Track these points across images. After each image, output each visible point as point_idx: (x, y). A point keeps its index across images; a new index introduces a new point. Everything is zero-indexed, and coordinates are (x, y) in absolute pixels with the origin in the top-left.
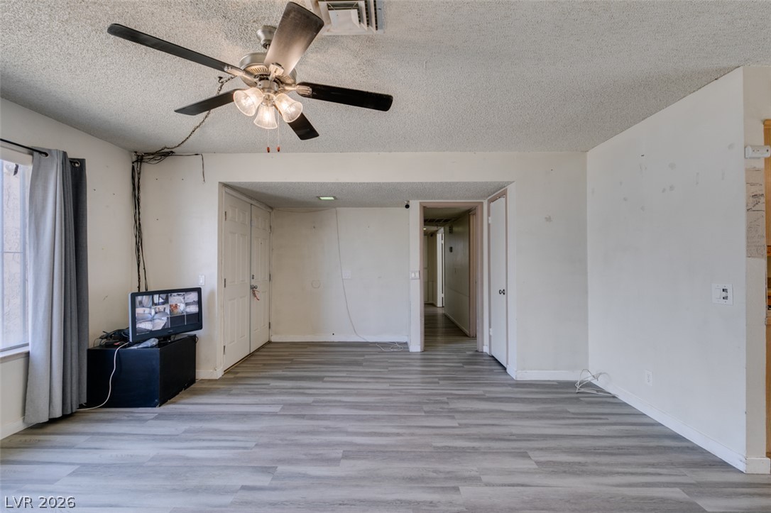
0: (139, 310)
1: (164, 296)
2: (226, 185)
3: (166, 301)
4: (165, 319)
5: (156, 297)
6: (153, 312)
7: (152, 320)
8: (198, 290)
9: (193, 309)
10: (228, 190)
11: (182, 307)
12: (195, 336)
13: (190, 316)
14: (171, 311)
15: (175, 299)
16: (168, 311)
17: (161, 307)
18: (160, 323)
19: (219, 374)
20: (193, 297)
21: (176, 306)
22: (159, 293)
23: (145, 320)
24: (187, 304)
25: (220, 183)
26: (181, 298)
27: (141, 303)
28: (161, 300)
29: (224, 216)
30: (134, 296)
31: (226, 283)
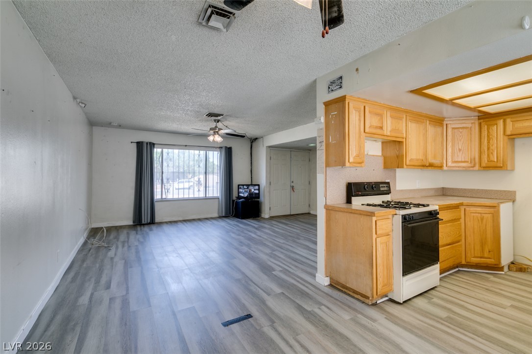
0: (240, 190)
2: (270, 147)
3: (248, 188)
4: (247, 193)
5: (245, 186)
6: (244, 191)
7: (243, 193)
8: (259, 185)
9: (257, 192)
10: (271, 148)
11: (253, 190)
12: (258, 201)
13: (256, 194)
15: (251, 187)
17: (246, 190)
18: (246, 195)
19: (267, 216)
20: (257, 187)
22: (246, 185)
23: (241, 193)
24: (255, 190)
25: (267, 147)
27: (240, 188)
29: (270, 158)
30: (239, 185)
31: (271, 184)
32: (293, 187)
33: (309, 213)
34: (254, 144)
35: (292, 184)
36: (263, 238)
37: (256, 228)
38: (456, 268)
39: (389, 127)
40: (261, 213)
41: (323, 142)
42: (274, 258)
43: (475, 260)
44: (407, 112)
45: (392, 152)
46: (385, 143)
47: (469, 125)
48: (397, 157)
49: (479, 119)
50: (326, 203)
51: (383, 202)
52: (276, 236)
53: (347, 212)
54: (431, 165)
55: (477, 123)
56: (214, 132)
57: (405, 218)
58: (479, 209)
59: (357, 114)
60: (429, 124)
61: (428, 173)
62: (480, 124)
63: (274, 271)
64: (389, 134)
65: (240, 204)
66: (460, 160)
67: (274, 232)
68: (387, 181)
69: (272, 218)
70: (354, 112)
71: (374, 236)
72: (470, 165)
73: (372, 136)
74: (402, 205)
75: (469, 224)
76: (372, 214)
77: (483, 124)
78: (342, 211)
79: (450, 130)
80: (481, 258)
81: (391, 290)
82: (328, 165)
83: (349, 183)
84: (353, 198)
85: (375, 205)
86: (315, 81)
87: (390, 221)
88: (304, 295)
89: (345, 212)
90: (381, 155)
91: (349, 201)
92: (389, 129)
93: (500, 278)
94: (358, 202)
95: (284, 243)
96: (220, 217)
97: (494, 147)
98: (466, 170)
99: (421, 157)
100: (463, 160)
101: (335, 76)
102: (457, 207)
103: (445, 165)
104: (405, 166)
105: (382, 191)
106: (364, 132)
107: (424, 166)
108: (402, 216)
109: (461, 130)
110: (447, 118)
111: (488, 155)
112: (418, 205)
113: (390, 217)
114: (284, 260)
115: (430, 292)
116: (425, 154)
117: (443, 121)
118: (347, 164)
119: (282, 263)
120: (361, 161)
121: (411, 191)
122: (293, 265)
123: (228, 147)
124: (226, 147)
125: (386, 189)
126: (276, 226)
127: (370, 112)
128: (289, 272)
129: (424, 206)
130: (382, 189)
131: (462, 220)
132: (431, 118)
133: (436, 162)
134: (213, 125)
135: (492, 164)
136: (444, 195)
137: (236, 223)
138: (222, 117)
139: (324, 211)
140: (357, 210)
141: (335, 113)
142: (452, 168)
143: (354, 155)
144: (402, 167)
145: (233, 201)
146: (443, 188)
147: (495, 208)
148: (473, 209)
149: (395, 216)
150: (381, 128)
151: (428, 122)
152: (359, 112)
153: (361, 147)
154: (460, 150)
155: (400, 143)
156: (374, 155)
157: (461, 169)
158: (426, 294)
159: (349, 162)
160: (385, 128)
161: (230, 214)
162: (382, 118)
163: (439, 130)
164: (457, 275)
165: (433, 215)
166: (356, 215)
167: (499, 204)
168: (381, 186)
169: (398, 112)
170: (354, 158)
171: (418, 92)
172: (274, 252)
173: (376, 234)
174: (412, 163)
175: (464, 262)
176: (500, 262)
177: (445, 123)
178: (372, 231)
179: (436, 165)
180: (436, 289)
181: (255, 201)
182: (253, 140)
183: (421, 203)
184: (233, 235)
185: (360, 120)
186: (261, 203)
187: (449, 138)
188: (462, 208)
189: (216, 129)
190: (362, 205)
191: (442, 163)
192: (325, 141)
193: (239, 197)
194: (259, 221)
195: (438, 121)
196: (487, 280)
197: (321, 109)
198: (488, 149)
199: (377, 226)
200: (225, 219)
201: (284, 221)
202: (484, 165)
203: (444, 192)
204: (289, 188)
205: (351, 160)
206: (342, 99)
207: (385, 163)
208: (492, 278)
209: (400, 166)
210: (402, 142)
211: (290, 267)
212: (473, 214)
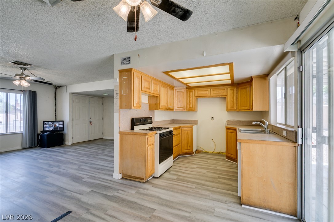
0: (45, 125)
1: (52, 122)
2: (72, 93)
3: (53, 124)
4: (52, 128)
5: (50, 123)
6: (49, 126)
7: (49, 128)
8: (63, 121)
9: (61, 126)
10: (73, 94)
11: (57, 125)
12: (63, 133)
13: (60, 128)
14: (54, 126)
15: (55, 123)
16: (53, 126)
17: (51, 125)
18: (51, 129)
19: (70, 143)
20: (61, 123)
21: (56, 125)
22: (51, 121)
23: (46, 127)
24: (59, 125)
25: (70, 93)
26: (57, 123)
27: (46, 124)
28: (51, 123)
29: (72, 102)
30: (44, 122)
31: (74, 120)
32: (90, 122)
33: (102, 138)
34: (58, 90)
35: (90, 120)
36: (70, 159)
37: (62, 153)
38: (179, 156)
39: (153, 88)
40: (65, 141)
41: (118, 93)
42: (81, 171)
43: (185, 151)
44: (160, 81)
45: (153, 101)
46: (150, 97)
47: (183, 91)
48: (156, 104)
49: (187, 89)
50: (120, 130)
51: (149, 128)
52: (80, 156)
53: (133, 134)
54: (169, 109)
55: (186, 90)
56: (21, 78)
57: (160, 135)
58: (186, 129)
59: (138, 79)
60: (169, 88)
61: (168, 113)
62: (187, 91)
63: (83, 179)
64: (152, 92)
65: (46, 136)
66: (180, 106)
67: (79, 153)
68: (150, 117)
69: (74, 144)
70: (136, 78)
71: (147, 146)
72: (183, 109)
73: (145, 92)
74: (159, 129)
75: (183, 135)
76: (146, 134)
77: (188, 91)
78: (129, 134)
79: (176, 92)
80: (187, 150)
81: (154, 172)
82: (121, 107)
83: (132, 118)
84: (135, 127)
85: (146, 130)
86: (113, 56)
87: (154, 137)
88: (106, 187)
89: (131, 134)
90: (148, 103)
91: (132, 128)
92: (153, 90)
93: (193, 157)
94: (137, 128)
95: (87, 160)
96: (24, 149)
97: (191, 101)
98: (182, 111)
99: (165, 105)
100: (181, 107)
101: (126, 56)
102: (178, 128)
103: (174, 109)
104: (159, 109)
105: (149, 122)
106: (141, 90)
107: (166, 109)
108: (159, 134)
109: (180, 93)
110: (176, 87)
111: (189, 105)
112: (165, 128)
113: (154, 135)
114: (89, 170)
115: (170, 169)
116: (167, 104)
117: (174, 88)
118: (133, 107)
119: (88, 172)
120: (139, 106)
121: (161, 121)
122: (96, 172)
123: (32, 91)
124: (30, 91)
125: (150, 121)
126: (79, 150)
127: (144, 79)
128: (95, 177)
129: (167, 128)
130: (149, 121)
131: (181, 134)
132: (169, 86)
133: (171, 107)
134: (20, 71)
135: (191, 109)
136: (173, 123)
137: (42, 152)
138: (30, 66)
139: (119, 135)
140: (138, 133)
141: (126, 77)
142: (177, 110)
143: (136, 102)
144: (158, 110)
145: (38, 135)
146: (173, 120)
147: (191, 127)
148: (184, 129)
149: (156, 134)
150: (149, 89)
151: (168, 87)
152: (139, 78)
153: (140, 99)
154: (180, 102)
155: (157, 97)
156: (144, 103)
157: (180, 111)
158: (168, 171)
159: (134, 106)
160: (151, 89)
161: (35, 145)
162: (149, 84)
163: (172, 92)
164: (179, 159)
165: (171, 132)
166: (137, 136)
167: (193, 126)
168: (148, 119)
169: (157, 81)
170: (136, 104)
171: (166, 73)
172: (81, 167)
173: (148, 144)
174: (162, 108)
175: (181, 153)
176: (193, 150)
177: (175, 89)
178: (146, 143)
179: (171, 109)
180: (172, 167)
181: (59, 133)
182: (57, 88)
183: (166, 127)
184: (42, 161)
185: (139, 83)
186: (65, 134)
187: (176, 96)
188: (181, 128)
189: (23, 76)
190: (140, 130)
191: (173, 108)
192: (119, 93)
193: (44, 131)
194: (64, 148)
195: (172, 88)
196: (189, 159)
197: (117, 74)
198: (190, 102)
199: (148, 140)
200: (29, 150)
201: (84, 145)
202: (188, 109)
203: (173, 122)
204: (88, 123)
205: (135, 105)
206: (130, 70)
207: (150, 107)
208: (190, 158)
209: (157, 109)
210: (158, 97)
211: (95, 174)
212: (184, 131)
